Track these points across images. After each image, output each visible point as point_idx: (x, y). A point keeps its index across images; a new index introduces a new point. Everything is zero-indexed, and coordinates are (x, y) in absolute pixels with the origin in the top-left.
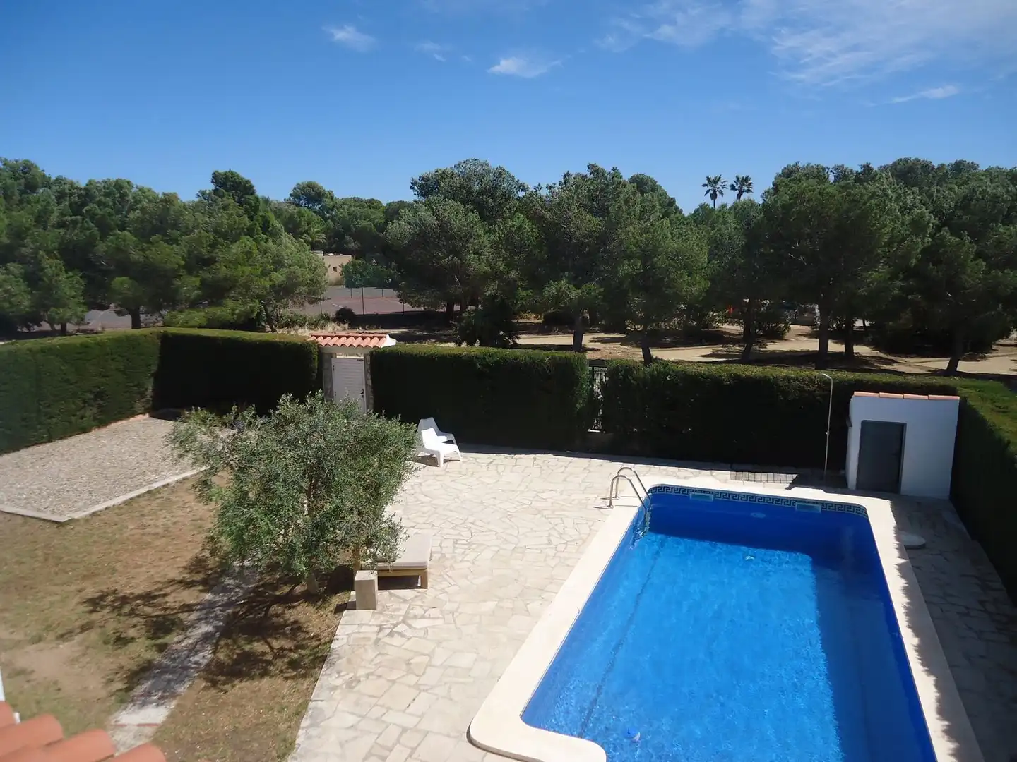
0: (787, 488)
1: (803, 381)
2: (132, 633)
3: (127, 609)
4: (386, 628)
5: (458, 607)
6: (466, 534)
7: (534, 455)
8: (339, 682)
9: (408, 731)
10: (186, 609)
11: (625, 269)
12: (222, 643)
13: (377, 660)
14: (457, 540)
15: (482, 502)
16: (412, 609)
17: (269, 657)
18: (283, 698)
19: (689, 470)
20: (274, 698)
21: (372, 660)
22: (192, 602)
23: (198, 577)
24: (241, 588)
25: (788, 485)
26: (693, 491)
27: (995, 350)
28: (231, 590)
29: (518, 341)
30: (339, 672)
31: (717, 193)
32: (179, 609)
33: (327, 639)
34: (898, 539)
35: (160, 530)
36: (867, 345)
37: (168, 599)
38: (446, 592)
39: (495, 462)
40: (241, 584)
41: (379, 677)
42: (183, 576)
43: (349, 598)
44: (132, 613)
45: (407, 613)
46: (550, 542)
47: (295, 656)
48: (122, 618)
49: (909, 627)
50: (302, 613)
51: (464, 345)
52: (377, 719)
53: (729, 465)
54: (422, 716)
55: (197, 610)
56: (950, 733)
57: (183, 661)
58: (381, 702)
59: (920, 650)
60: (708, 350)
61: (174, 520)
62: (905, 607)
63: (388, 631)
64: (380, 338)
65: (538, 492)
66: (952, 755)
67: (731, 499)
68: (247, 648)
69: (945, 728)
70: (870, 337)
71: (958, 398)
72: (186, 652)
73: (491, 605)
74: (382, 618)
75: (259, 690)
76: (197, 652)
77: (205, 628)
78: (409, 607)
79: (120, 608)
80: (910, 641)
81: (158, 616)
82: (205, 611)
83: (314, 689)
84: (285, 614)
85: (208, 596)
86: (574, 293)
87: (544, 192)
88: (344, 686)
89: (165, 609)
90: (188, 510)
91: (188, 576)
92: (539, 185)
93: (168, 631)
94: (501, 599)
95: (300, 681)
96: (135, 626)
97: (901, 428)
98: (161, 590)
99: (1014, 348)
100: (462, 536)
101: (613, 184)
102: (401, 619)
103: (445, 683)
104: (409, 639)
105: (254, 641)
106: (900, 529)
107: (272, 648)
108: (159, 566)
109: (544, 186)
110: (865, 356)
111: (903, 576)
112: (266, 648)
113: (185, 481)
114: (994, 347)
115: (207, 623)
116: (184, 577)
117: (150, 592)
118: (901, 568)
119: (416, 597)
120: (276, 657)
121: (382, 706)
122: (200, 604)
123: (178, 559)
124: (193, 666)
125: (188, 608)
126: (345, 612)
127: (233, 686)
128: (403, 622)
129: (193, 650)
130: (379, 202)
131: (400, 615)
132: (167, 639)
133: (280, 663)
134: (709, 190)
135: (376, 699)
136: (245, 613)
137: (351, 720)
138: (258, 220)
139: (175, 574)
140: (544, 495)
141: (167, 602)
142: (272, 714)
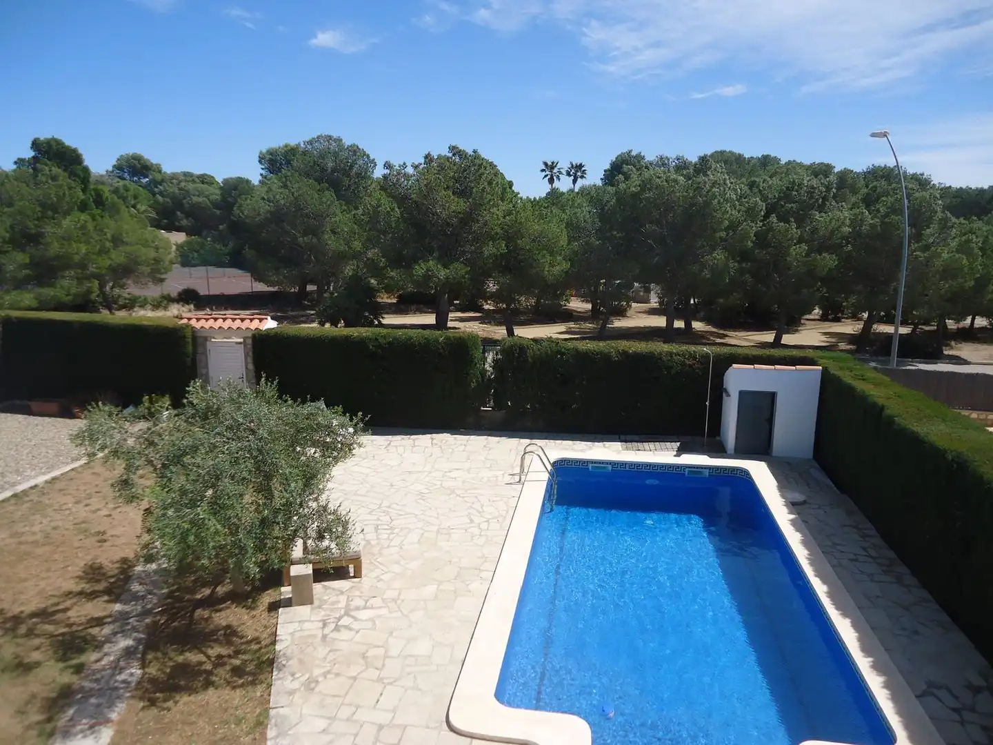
0: (675, 456)
1: (684, 355)
2: (36, 656)
3: (23, 629)
4: (329, 623)
5: (400, 594)
6: (385, 519)
7: (430, 435)
8: (296, 685)
9: (385, 728)
10: (94, 624)
11: (489, 250)
12: (150, 656)
13: (330, 658)
14: (378, 526)
15: (392, 485)
16: (352, 601)
17: (209, 667)
18: (236, 708)
19: (583, 442)
20: (226, 710)
21: (325, 658)
22: (101, 614)
23: (101, 586)
24: (155, 594)
25: (675, 453)
26: (592, 463)
27: (803, 324)
28: (143, 597)
29: (384, 322)
30: (293, 675)
31: (555, 178)
32: (87, 623)
33: (268, 641)
34: (783, 496)
35: (38, 537)
36: (700, 321)
37: (70, 613)
38: (382, 580)
39: (392, 444)
40: (152, 590)
41: (337, 675)
42: (83, 586)
43: (281, 594)
44: (30, 633)
45: (348, 605)
46: (472, 521)
47: (237, 662)
48: (19, 641)
49: (816, 576)
50: (231, 615)
51: (327, 325)
52: (348, 720)
53: (617, 436)
54: (394, 711)
55: (109, 623)
56: (876, 667)
57: (108, 682)
58: (347, 700)
59: (831, 595)
60: (561, 327)
61: (53, 524)
62: (807, 558)
63: (333, 626)
64: (261, 320)
65: (446, 472)
66: (884, 687)
67: (627, 469)
68: (180, 659)
69: (871, 664)
70: (702, 314)
71: (821, 368)
72: (109, 671)
73: (432, 588)
74: (323, 613)
75: (208, 703)
76: (122, 670)
77: (125, 642)
78: (348, 598)
79: (14, 629)
80: (820, 588)
81: (63, 634)
82: (118, 624)
83: (270, 695)
84: (212, 618)
85: (118, 607)
86: (442, 273)
87: (410, 170)
88: (302, 689)
89: (70, 625)
90: (68, 512)
91: (87, 586)
92: (404, 164)
93: (81, 651)
94: (440, 583)
95: (250, 688)
96: (37, 648)
97: (773, 396)
98: (58, 604)
99: (818, 322)
100: (381, 521)
101: (474, 165)
102: (343, 612)
103: (409, 674)
104: (357, 632)
105: (186, 651)
106: (781, 487)
107: (208, 657)
108: (48, 578)
109: (409, 164)
110: (700, 331)
111: (797, 530)
112: (202, 658)
113: (54, 481)
114: (802, 321)
115: (125, 636)
116: (83, 588)
117: (46, 608)
118: (793, 522)
119: (352, 588)
120: (216, 666)
121: (350, 705)
122: (110, 616)
123: (70, 568)
124: (122, 686)
125: (99, 622)
126: (280, 610)
127: (176, 702)
128: (347, 614)
129: (116, 668)
130: (213, 177)
131: (341, 608)
132: (83, 658)
133: (223, 673)
134: (547, 175)
135: (342, 699)
136: (166, 621)
137: (321, 724)
138: (91, 195)
139: (71, 586)
140: (452, 475)
141: (69, 618)
142: (229, 728)
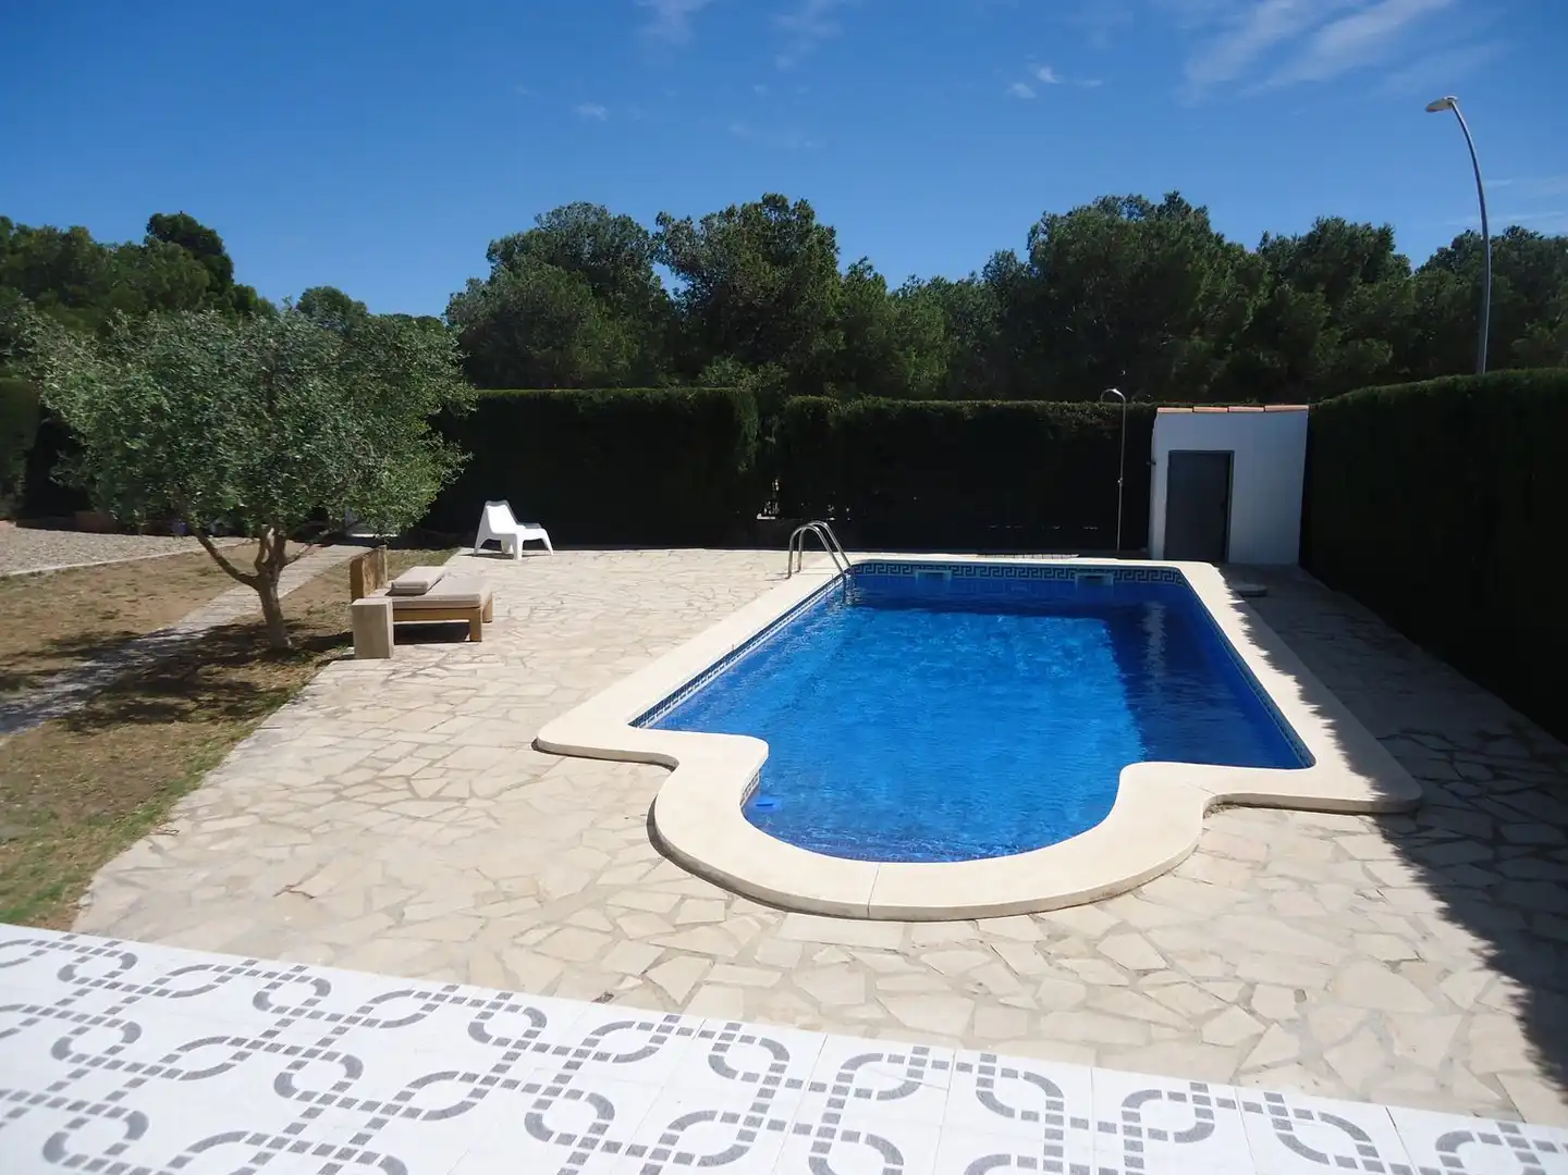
4: (404, 672)
5: (532, 654)
6: (553, 603)
7: (671, 550)
8: (313, 713)
10: (44, 673)
11: (820, 343)
13: (384, 695)
14: (537, 607)
15: (581, 581)
16: (453, 657)
17: (189, 707)
18: (209, 735)
19: (915, 554)
20: (192, 736)
21: (375, 695)
22: (58, 668)
26: (920, 568)
30: (313, 706)
32: (32, 674)
37: (14, 667)
38: (513, 643)
41: (385, 707)
42: (49, 648)
43: (344, 652)
45: (443, 659)
47: (238, 705)
49: (1251, 644)
52: (375, 739)
54: (455, 734)
55: (65, 674)
58: (384, 726)
61: (45, 604)
62: (1244, 631)
63: (407, 674)
67: (978, 575)
71: (1307, 407)
74: (399, 665)
75: (166, 730)
78: (448, 655)
80: (1252, 653)
82: (79, 675)
83: (265, 719)
84: (225, 672)
85: (90, 664)
88: (321, 716)
89: (7, 674)
91: (57, 648)
95: (242, 721)
97: (1226, 458)
100: (545, 604)
102: (432, 664)
103: (501, 709)
104: (442, 678)
112: (184, 701)
115: (81, 683)
118: (1234, 606)
121: (386, 729)
122: (72, 669)
123: (43, 635)
125: (50, 673)
126: (335, 662)
128: (435, 666)
131: (430, 662)
135: (377, 724)
136: (152, 673)
139: (33, 647)
142: (185, 748)
